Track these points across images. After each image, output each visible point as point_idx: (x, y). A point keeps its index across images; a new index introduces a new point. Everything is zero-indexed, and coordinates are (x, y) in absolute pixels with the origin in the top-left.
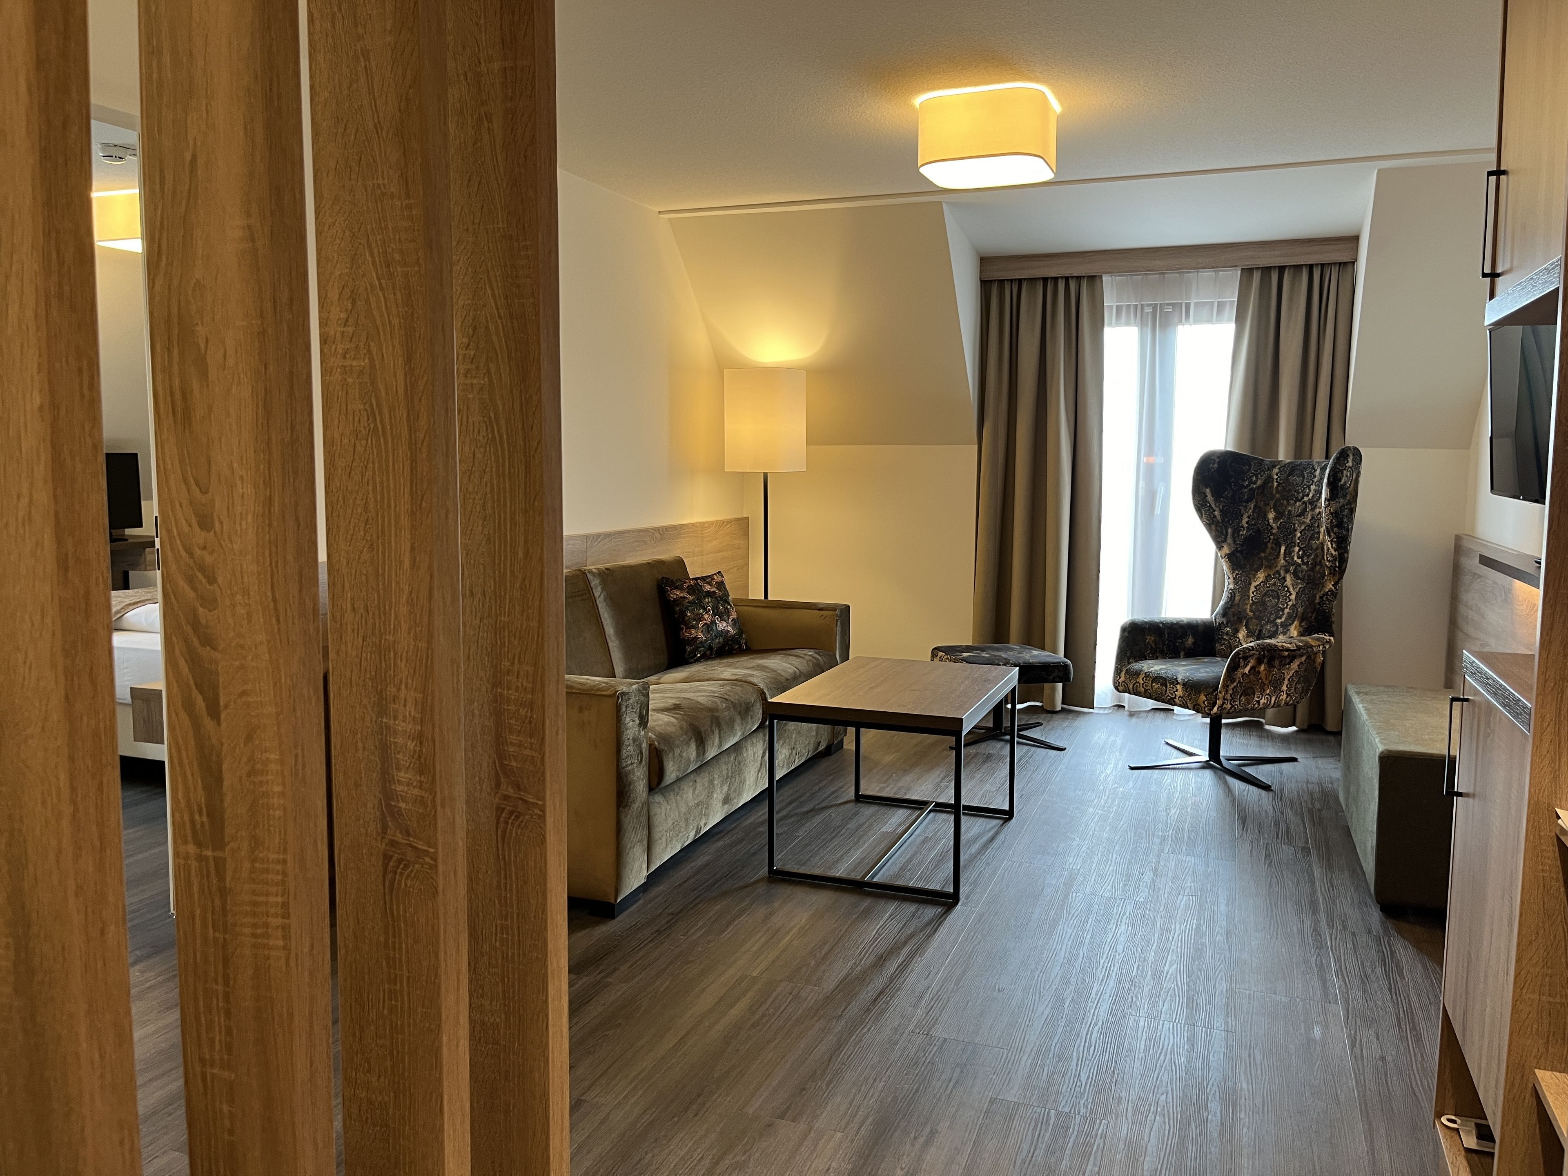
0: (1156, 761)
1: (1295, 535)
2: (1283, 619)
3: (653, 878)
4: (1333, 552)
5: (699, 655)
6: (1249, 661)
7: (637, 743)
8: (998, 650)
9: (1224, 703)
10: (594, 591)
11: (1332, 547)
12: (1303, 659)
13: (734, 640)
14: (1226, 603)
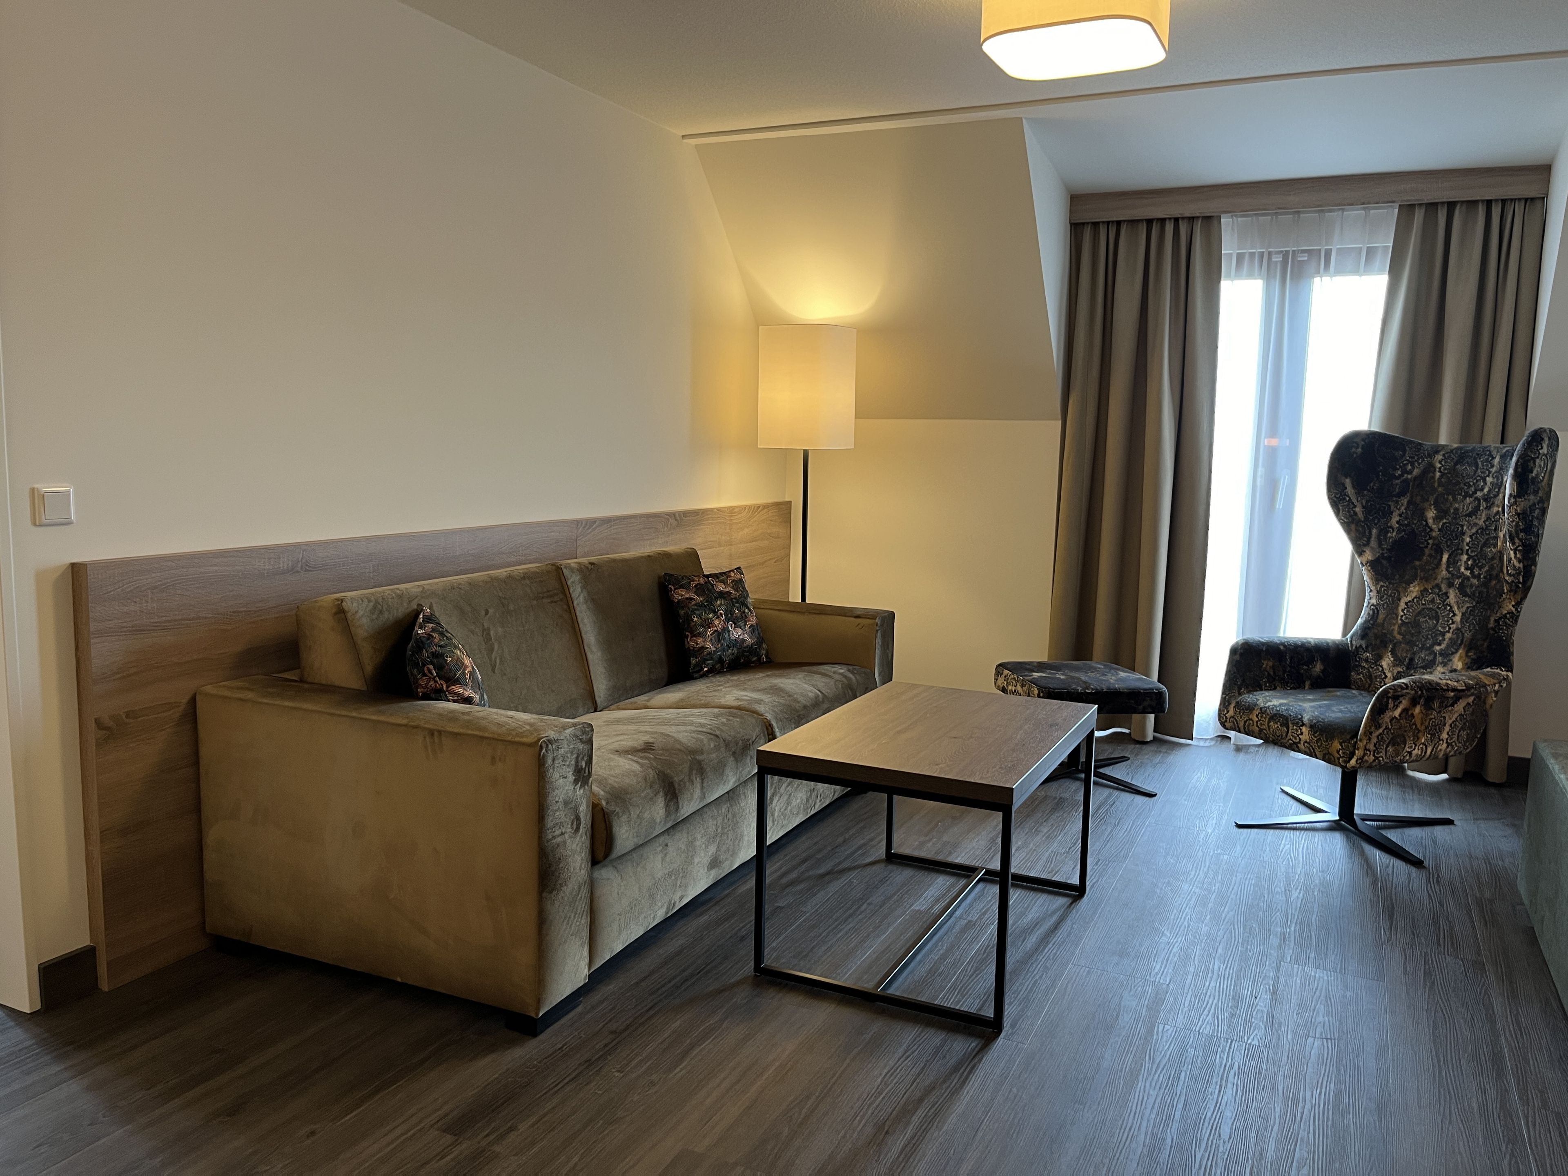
0: (1270, 817)
1: (1463, 540)
2: (1443, 646)
3: (597, 977)
4: (1517, 564)
5: (706, 669)
6: (1401, 702)
7: (572, 805)
8: (1077, 669)
9: (1365, 755)
10: (571, 590)
11: (1515, 557)
12: (1471, 699)
13: (752, 650)
14: (1366, 622)
